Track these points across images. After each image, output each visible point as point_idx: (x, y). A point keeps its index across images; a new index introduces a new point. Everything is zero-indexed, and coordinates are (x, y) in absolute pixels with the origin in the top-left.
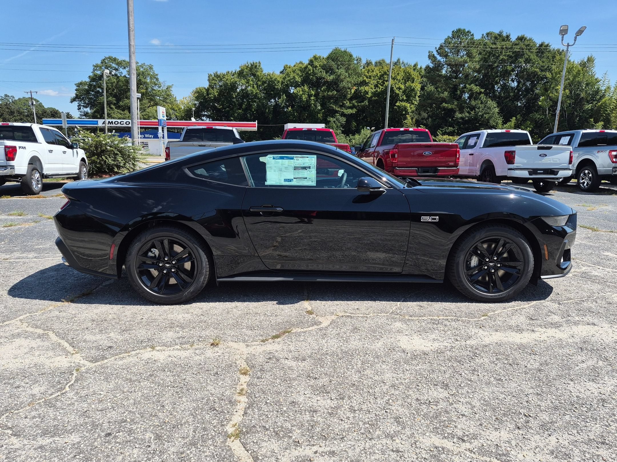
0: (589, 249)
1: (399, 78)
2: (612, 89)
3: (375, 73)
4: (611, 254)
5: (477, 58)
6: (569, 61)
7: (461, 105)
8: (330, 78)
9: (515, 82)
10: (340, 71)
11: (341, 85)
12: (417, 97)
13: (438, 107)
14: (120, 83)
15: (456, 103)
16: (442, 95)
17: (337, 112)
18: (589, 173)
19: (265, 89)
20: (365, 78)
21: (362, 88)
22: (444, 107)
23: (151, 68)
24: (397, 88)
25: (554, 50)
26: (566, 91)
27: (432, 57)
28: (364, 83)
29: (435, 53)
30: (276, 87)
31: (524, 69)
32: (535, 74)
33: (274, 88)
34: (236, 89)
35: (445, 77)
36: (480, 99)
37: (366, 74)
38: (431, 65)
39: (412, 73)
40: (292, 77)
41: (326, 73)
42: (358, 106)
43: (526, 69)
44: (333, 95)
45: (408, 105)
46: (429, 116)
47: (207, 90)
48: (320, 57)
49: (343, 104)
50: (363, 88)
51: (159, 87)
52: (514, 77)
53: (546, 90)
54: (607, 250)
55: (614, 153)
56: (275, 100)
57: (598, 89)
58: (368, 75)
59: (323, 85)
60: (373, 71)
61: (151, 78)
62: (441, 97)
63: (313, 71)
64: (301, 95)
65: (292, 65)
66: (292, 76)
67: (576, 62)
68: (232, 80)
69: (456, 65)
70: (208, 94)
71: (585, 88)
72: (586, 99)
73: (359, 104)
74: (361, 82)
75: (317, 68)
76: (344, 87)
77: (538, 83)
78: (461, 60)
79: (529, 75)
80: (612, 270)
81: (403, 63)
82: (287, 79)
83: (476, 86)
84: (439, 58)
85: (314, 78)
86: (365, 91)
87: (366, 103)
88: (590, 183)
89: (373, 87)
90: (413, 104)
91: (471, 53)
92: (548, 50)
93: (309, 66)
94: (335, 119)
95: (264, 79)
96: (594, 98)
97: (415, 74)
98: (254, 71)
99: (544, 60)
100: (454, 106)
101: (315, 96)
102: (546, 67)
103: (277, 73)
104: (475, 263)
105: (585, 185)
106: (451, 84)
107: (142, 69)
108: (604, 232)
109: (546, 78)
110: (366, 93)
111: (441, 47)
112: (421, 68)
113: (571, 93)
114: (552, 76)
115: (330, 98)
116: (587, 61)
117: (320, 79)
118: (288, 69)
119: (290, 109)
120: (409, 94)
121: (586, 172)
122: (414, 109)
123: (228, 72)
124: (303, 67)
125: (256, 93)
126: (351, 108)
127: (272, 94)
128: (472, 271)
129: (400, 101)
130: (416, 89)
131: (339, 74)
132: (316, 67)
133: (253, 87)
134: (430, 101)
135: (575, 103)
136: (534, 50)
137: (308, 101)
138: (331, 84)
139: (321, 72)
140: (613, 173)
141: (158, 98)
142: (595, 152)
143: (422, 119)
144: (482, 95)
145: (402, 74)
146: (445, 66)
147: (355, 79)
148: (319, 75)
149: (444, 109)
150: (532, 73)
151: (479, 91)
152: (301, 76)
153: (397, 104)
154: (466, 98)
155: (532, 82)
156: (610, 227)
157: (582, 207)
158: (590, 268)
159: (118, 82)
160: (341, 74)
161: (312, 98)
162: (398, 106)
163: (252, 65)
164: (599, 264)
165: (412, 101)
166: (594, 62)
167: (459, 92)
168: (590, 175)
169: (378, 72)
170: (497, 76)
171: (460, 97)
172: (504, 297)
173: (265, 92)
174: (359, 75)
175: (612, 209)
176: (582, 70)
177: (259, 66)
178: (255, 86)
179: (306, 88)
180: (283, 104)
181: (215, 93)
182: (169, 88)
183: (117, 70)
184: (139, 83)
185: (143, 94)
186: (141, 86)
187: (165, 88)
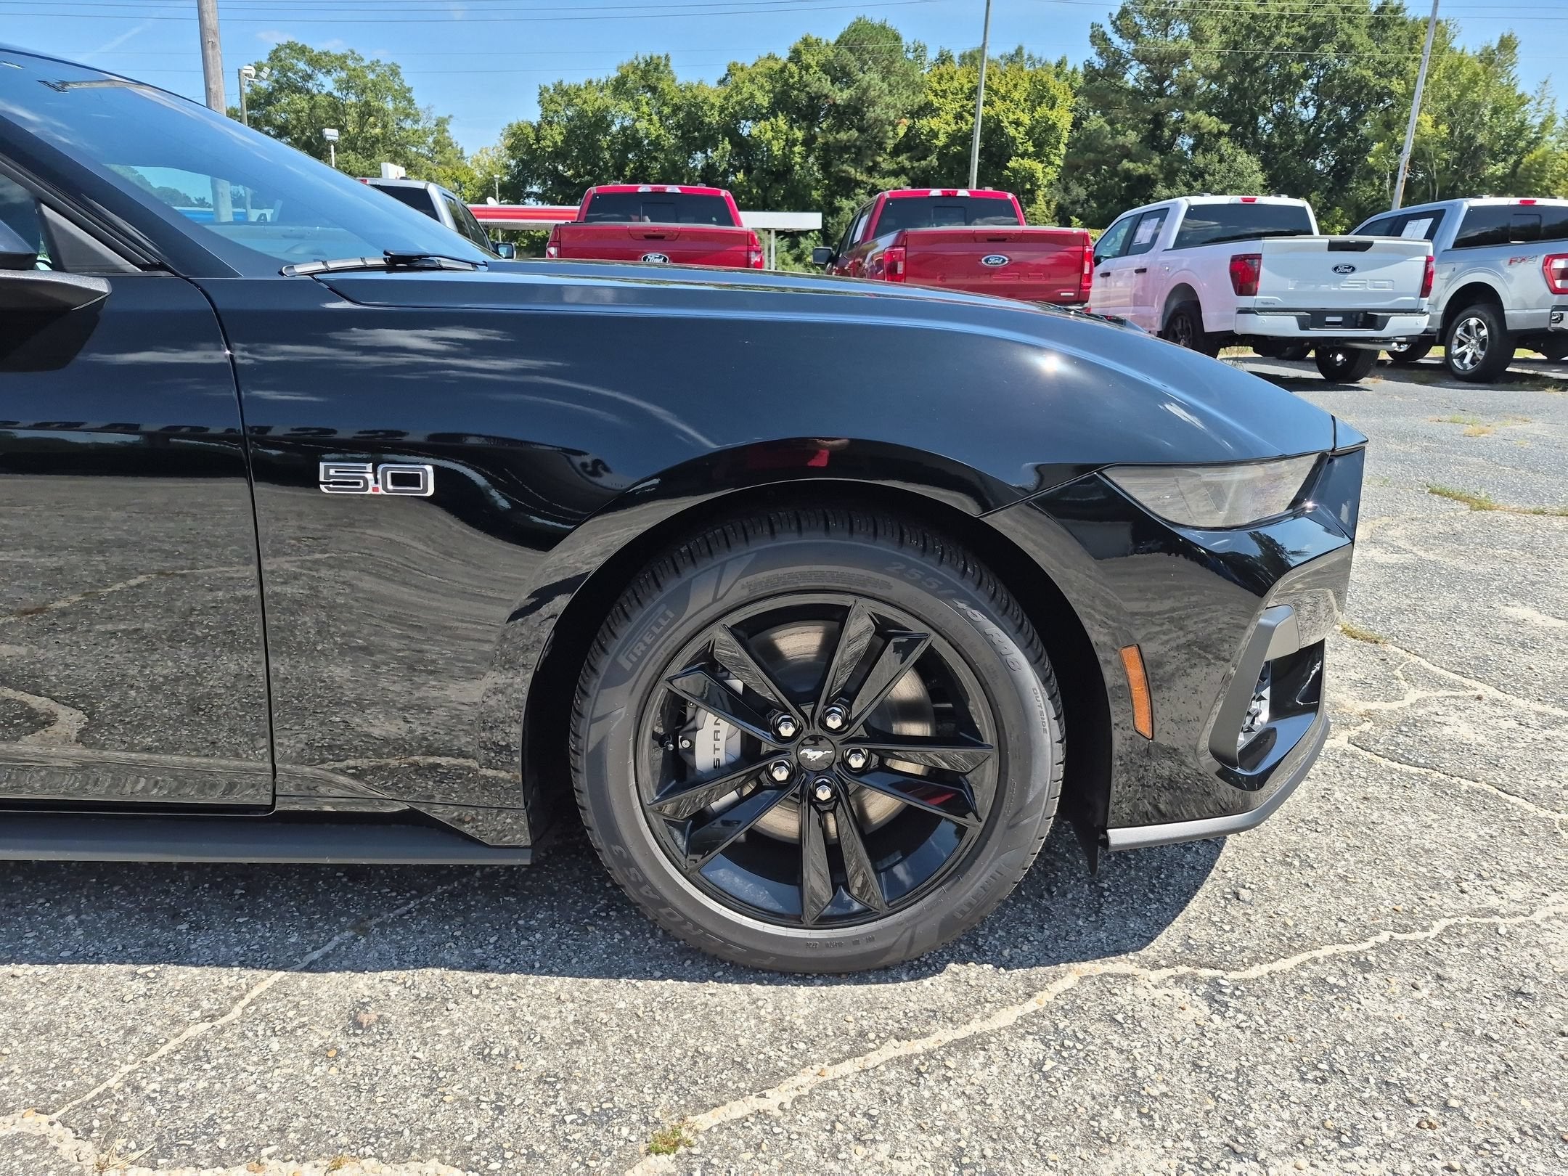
0: (1450, 586)
1: (1016, 95)
2: (1560, 123)
3: (956, 84)
4: (1535, 613)
5: (1216, 43)
6: (1452, 50)
7: (1170, 164)
8: (842, 96)
9: (1311, 108)
10: (867, 79)
11: (870, 115)
12: (1062, 147)
13: (1114, 173)
14: (320, 112)
15: (1157, 160)
16: (1120, 139)
17: (858, 184)
18: (1479, 326)
19: (679, 126)
20: (931, 97)
21: (924, 122)
22: (1127, 171)
23: (394, 72)
24: (1011, 123)
25: (1415, 19)
26: (1441, 127)
27: (1098, 38)
28: (926, 110)
29: (1108, 29)
30: (707, 120)
31: (1336, 71)
32: (1361, 84)
33: (702, 122)
34: (609, 126)
35: (1135, 92)
36: (1219, 150)
37: (936, 86)
38: (1099, 63)
39: (1050, 84)
40: (746, 95)
41: (833, 83)
42: (913, 168)
43: (1340, 72)
44: (849, 141)
45: (1038, 167)
46: (1090, 195)
47: (537, 130)
48: (818, 42)
49: (876, 164)
50: (924, 124)
51: (416, 122)
52: (1308, 94)
53: (1388, 125)
54: (1518, 594)
55: (1560, 264)
56: (705, 152)
57: (1523, 123)
58: (938, 87)
59: (826, 116)
60: (952, 78)
61: (395, 99)
62: (1117, 146)
63: (801, 78)
64: (769, 142)
65: (749, 65)
66: (747, 89)
67: (1469, 52)
68: (597, 104)
69: (1161, 61)
70: (538, 140)
71: (1490, 119)
72: (1491, 150)
73: (916, 164)
74: (920, 108)
75: (811, 71)
76: (876, 120)
77: (1367, 107)
78: (1174, 47)
79: (1345, 86)
80: (1538, 707)
81: (1030, 57)
82: (733, 100)
83: (1210, 115)
84: (1117, 41)
85: (803, 96)
86: (932, 130)
87: (933, 160)
88: (1481, 354)
89: (950, 118)
90: (1051, 164)
91: (1201, 30)
92: (1399, 21)
93: (790, 65)
94: (853, 204)
95: (676, 100)
96: (1509, 146)
97: (1057, 88)
98: (652, 81)
99: (1388, 46)
100: (1151, 169)
101: (805, 143)
102: (1390, 66)
103: (712, 83)
104: (721, 745)
105: (1467, 360)
106: (1146, 110)
107: (371, 76)
108: (1511, 512)
109: (1391, 94)
110: (934, 134)
111: (1124, 13)
112: (1074, 71)
113: (1452, 132)
114: (1407, 89)
115: (844, 148)
116: (1499, 49)
117: (819, 98)
118: (739, 73)
119: (740, 176)
120: (1042, 138)
121: (1473, 322)
122: (1053, 176)
123: (590, 82)
124: (777, 67)
125: (658, 137)
126: (895, 174)
127: (695, 138)
128: (701, 792)
129: (1018, 155)
130: (1059, 125)
131: (864, 84)
132: (808, 67)
133: (650, 121)
134: (1091, 156)
135: (1460, 159)
136: (1363, 20)
137: (787, 157)
138: (844, 113)
139: (819, 79)
140: (1553, 325)
141: (414, 149)
142: (1504, 262)
143: (1073, 203)
144: (1224, 140)
145: (1027, 85)
146: (1133, 63)
147: (907, 99)
148: (814, 88)
149: (1127, 175)
150: (1354, 82)
151: (1215, 131)
152: (768, 92)
153: (1011, 164)
154: (1185, 148)
155: (1355, 106)
156: (1535, 493)
157: (1448, 427)
158: (1443, 693)
159: (313, 108)
160: (869, 86)
161: (797, 149)
162: (1013, 170)
163: (647, 64)
164: (1480, 668)
165: (1047, 156)
166: (1516, 51)
167: (1167, 133)
168: (1484, 332)
169: (965, 81)
170: (1266, 92)
171: (1171, 144)
172: (886, 951)
173: (679, 133)
174: (917, 88)
175: (1545, 433)
176: (1485, 72)
177: (666, 65)
178: (655, 118)
179: (781, 123)
180: (725, 165)
181: (555, 136)
182: (441, 123)
183: (310, 77)
184: (366, 112)
185: (376, 140)
186: (372, 119)
187: (431, 124)
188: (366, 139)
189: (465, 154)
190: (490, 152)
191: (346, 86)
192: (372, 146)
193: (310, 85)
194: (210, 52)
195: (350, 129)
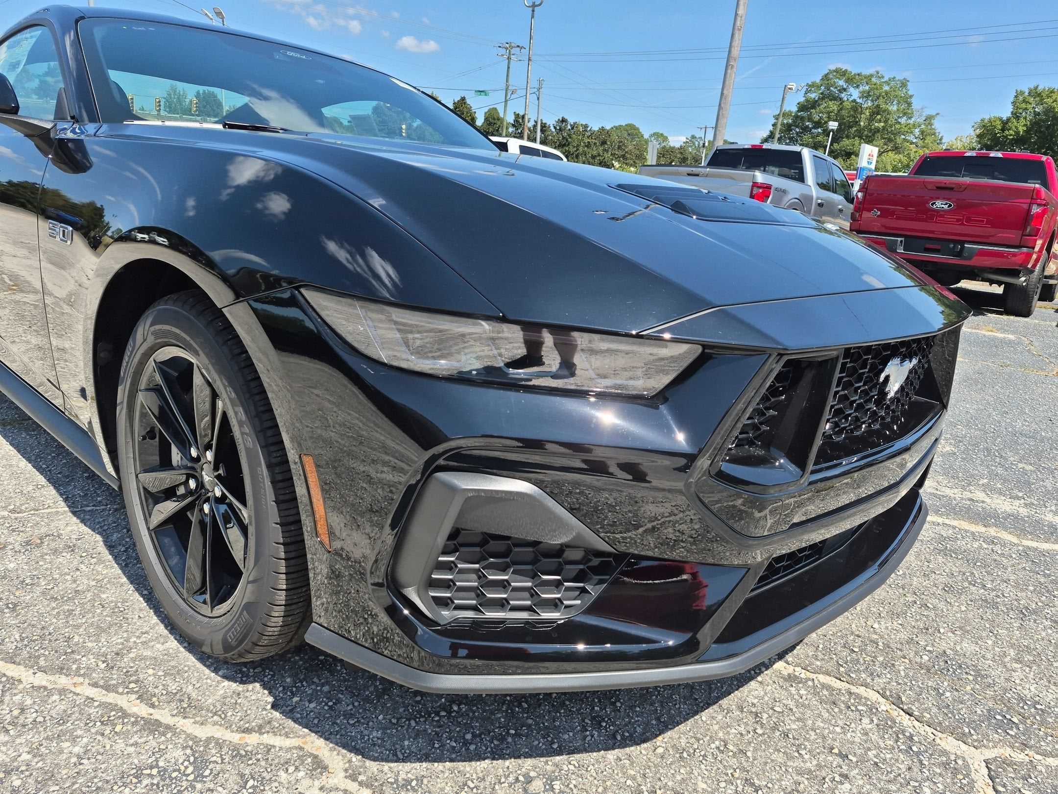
14: (844, 113)
23: (904, 84)
47: (1005, 122)
51: (910, 118)
61: (899, 103)
70: (1003, 130)
107: (886, 88)
141: (903, 137)
159: (839, 111)
181: (1019, 127)
182: (929, 119)
183: (845, 90)
184: (876, 111)
185: (878, 130)
186: (879, 117)
187: (921, 120)
188: (871, 130)
189: (943, 141)
190: (964, 140)
191: (866, 95)
192: (873, 135)
193: (843, 95)
194: (729, 71)
195: (862, 124)
